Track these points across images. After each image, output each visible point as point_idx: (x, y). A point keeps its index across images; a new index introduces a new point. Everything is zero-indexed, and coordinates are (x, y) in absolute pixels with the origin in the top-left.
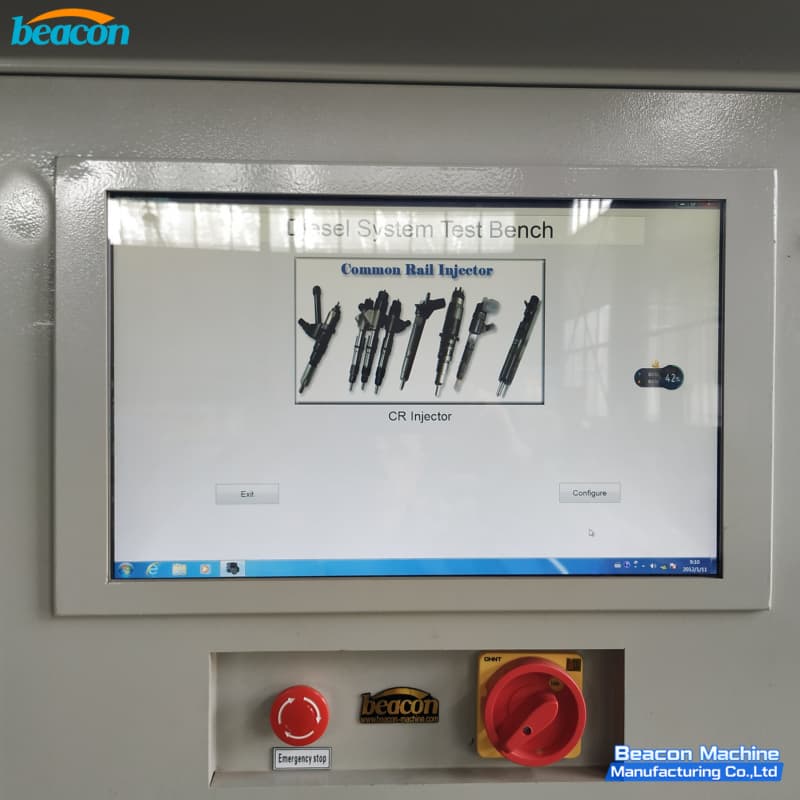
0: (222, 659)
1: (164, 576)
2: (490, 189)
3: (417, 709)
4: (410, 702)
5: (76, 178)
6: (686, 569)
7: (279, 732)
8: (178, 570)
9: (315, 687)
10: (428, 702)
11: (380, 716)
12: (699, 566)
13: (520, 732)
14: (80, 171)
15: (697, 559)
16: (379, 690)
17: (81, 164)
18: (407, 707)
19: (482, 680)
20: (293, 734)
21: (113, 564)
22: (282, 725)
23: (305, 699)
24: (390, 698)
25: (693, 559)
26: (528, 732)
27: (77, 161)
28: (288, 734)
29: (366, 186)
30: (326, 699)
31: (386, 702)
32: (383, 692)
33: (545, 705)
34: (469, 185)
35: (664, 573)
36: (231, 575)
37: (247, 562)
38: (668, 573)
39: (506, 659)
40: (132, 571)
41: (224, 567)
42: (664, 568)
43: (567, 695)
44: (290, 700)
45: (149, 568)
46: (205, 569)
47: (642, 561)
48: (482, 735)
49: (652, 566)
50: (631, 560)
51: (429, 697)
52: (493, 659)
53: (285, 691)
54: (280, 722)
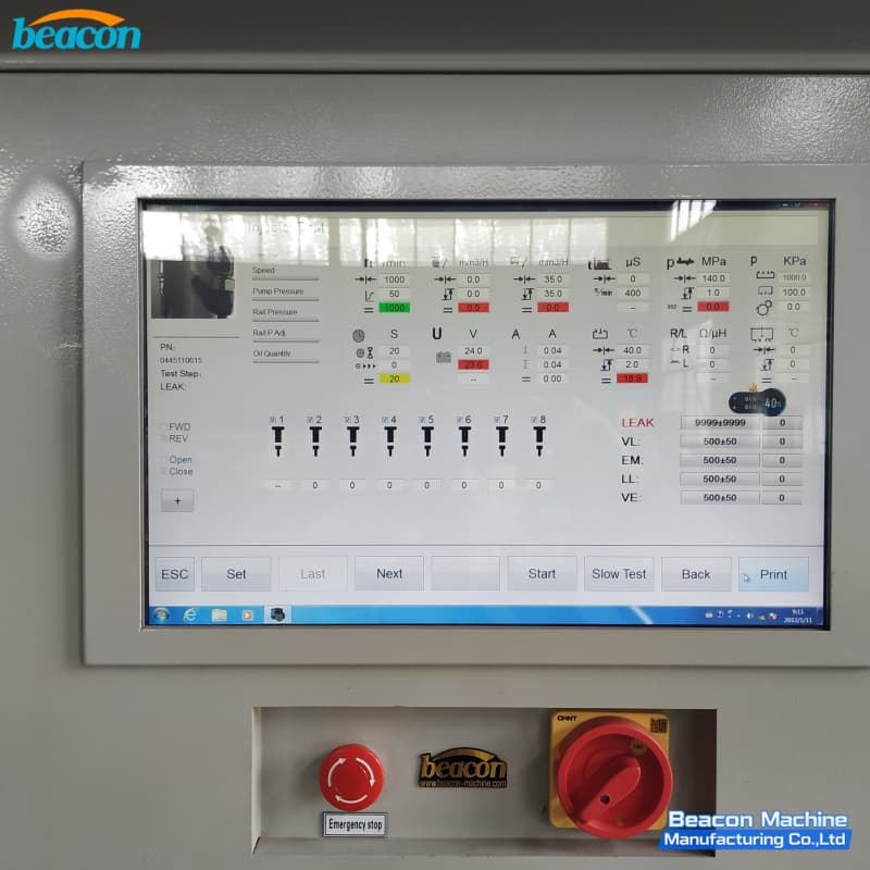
0: (267, 714)
1: (203, 623)
2: (564, 191)
3: (482, 772)
4: (474, 764)
5: (104, 185)
6: (788, 620)
7: (329, 795)
8: (218, 616)
9: (368, 746)
10: (495, 765)
11: (441, 779)
12: (803, 616)
13: (597, 801)
14: (108, 177)
15: (800, 609)
16: (439, 751)
17: (111, 170)
18: (472, 770)
19: (555, 741)
20: (344, 798)
21: (147, 609)
22: (333, 786)
23: (358, 759)
24: (451, 759)
25: (797, 609)
26: (606, 800)
27: (106, 166)
28: (338, 798)
29: (424, 189)
30: (382, 760)
31: (447, 764)
32: (443, 753)
33: (626, 771)
34: (540, 187)
35: (762, 624)
36: (275, 622)
37: (293, 608)
38: (768, 624)
39: (582, 718)
40: (168, 616)
41: (268, 612)
42: (763, 618)
43: (651, 760)
44: (341, 761)
45: (187, 614)
46: (247, 615)
47: (737, 610)
48: (555, 802)
49: (749, 616)
50: (725, 609)
51: (496, 759)
52: (568, 718)
53: (335, 751)
54: (330, 784)
